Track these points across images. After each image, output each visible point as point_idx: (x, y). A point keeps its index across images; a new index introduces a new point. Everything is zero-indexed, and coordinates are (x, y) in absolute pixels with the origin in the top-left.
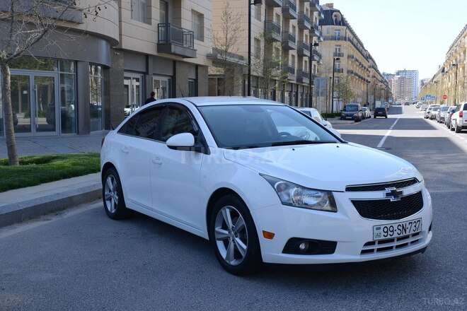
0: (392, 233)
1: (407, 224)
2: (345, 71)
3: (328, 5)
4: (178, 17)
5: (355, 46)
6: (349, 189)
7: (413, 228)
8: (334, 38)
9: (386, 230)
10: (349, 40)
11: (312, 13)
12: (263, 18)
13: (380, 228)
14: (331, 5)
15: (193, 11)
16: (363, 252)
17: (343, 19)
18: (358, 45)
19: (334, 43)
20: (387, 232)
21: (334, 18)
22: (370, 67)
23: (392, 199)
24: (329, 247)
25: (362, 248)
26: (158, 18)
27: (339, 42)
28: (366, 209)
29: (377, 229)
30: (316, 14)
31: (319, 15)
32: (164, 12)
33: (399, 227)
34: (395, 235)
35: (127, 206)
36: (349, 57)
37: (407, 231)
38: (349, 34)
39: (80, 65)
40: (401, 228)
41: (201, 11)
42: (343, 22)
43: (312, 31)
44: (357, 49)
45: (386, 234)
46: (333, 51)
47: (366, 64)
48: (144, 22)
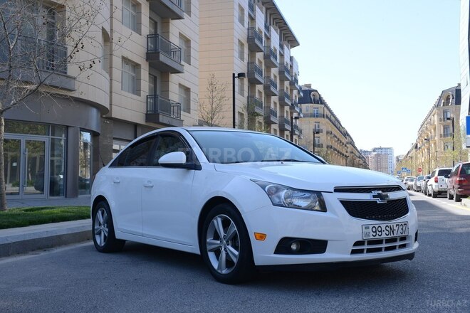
0: (380, 234)
1: (395, 226)
2: (324, 146)
3: (306, 85)
4: (166, 90)
5: (332, 123)
6: (337, 190)
7: (400, 230)
8: (313, 116)
9: (374, 230)
10: (327, 117)
11: (291, 91)
12: (246, 94)
13: (368, 228)
14: (309, 86)
15: (180, 85)
16: (354, 252)
17: (320, 98)
18: (335, 122)
19: (313, 120)
20: (376, 232)
21: (312, 97)
22: (348, 143)
23: (379, 201)
24: (320, 246)
25: (352, 248)
26: (147, 90)
27: (318, 119)
28: (355, 209)
29: (366, 228)
30: (295, 92)
31: (299, 93)
32: (153, 86)
33: (387, 228)
34: (384, 236)
35: (117, 237)
36: (327, 133)
37: (395, 232)
38: (327, 112)
39: (70, 130)
40: (389, 229)
41: (187, 85)
42: (320, 101)
43: (292, 107)
44: (335, 126)
45: (374, 234)
46: (312, 127)
47: (344, 140)
48: (134, 93)
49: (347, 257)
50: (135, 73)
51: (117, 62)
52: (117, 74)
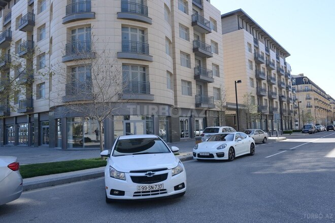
0: (146, 189)
1: (154, 186)
2: (313, 107)
3: (300, 75)
4: (206, 91)
5: (319, 94)
7: (157, 187)
8: (305, 91)
10: (315, 91)
11: (287, 80)
12: (255, 86)
14: (302, 75)
15: (214, 88)
16: (134, 196)
17: (309, 81)
18: (321, 92)
19: (305, 93)
21: (304, 81)
22: (331, 103)
23: (148, 176)
24: (122, 193)
25: (133, 194)
26: (196, 92)
27: (308, 93)
28: (135, 179)
29: (139, 187)
30: (289, 80)
31: (292, 81)
32: (200, 90)
36: (315, 99)
37: (154, 189)
38: (314, 88)
39: (155, 117)
40: (150, 187)
41: (218, 87)
42: (309, 82)
43: (287, 88)
44: (321, 95)
45: (143, 189)
46: (305, 97)
47: (328, 102)
48: (189, 95)
49: (131, 197)
50: (189, 85)
51: (179, 82)
52: (179, 88)
